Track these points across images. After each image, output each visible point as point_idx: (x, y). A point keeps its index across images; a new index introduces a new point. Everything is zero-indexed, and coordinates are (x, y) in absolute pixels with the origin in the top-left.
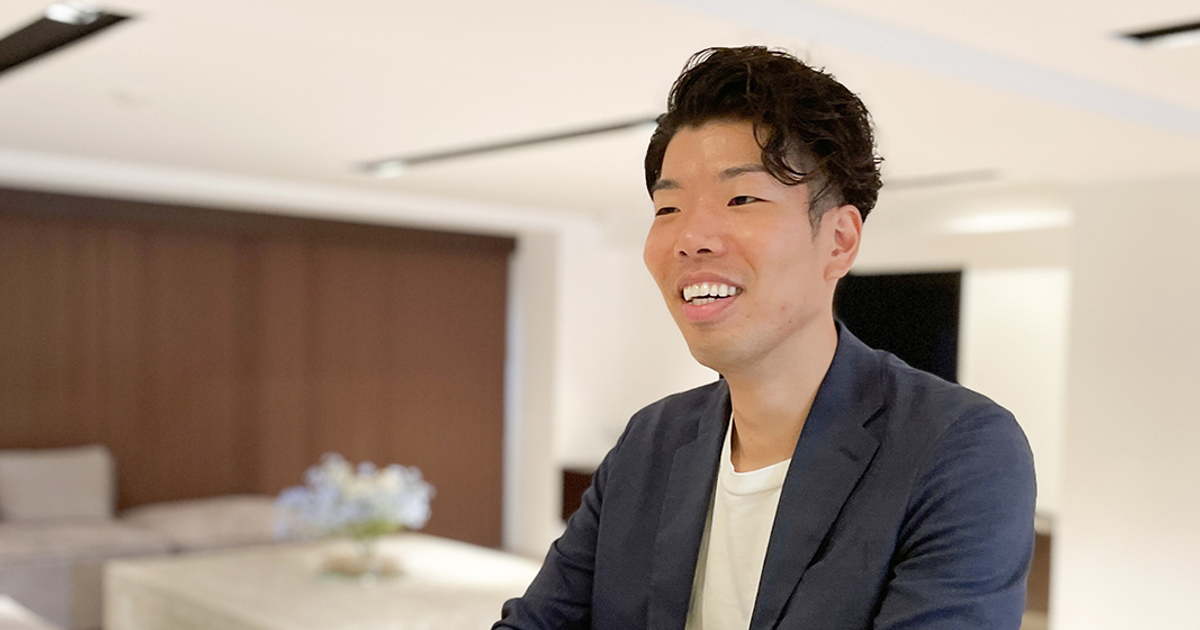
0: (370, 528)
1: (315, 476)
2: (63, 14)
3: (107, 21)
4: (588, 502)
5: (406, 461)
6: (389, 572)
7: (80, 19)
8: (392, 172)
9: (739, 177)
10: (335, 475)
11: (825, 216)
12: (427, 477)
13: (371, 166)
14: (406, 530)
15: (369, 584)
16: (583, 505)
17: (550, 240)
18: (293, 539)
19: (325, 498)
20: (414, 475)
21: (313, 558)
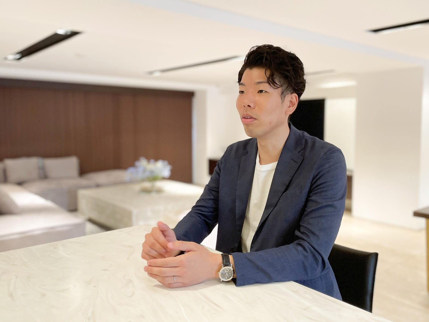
0: (154, 178)
1: (137, 164)
2: (61, 32)
3: (74, 34)
4: (216, 171)
5: (163, 159)
6: (159, 191)
7: (66, 33)
8: (157, 74)
9: (261, 84)
10: (143, 163)
11: (286, 96)
12: (170, 163)
13: (151, 73)
14: (164, 179)
15: (154, 195)
16: (215, 172)
17: (204, 92)
18: (132, 182)
19: (140, 170)
20: (166, 163)
21: (137, 187)
